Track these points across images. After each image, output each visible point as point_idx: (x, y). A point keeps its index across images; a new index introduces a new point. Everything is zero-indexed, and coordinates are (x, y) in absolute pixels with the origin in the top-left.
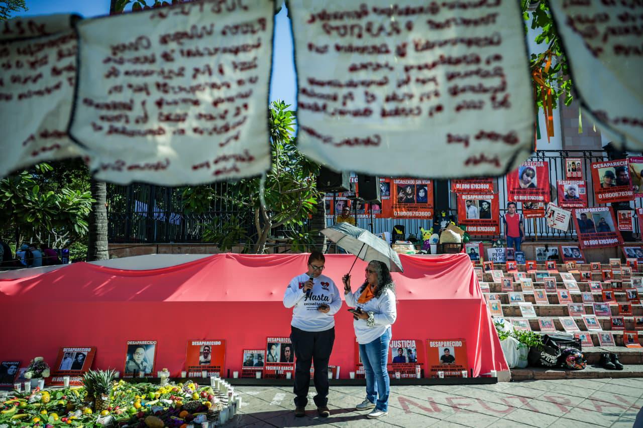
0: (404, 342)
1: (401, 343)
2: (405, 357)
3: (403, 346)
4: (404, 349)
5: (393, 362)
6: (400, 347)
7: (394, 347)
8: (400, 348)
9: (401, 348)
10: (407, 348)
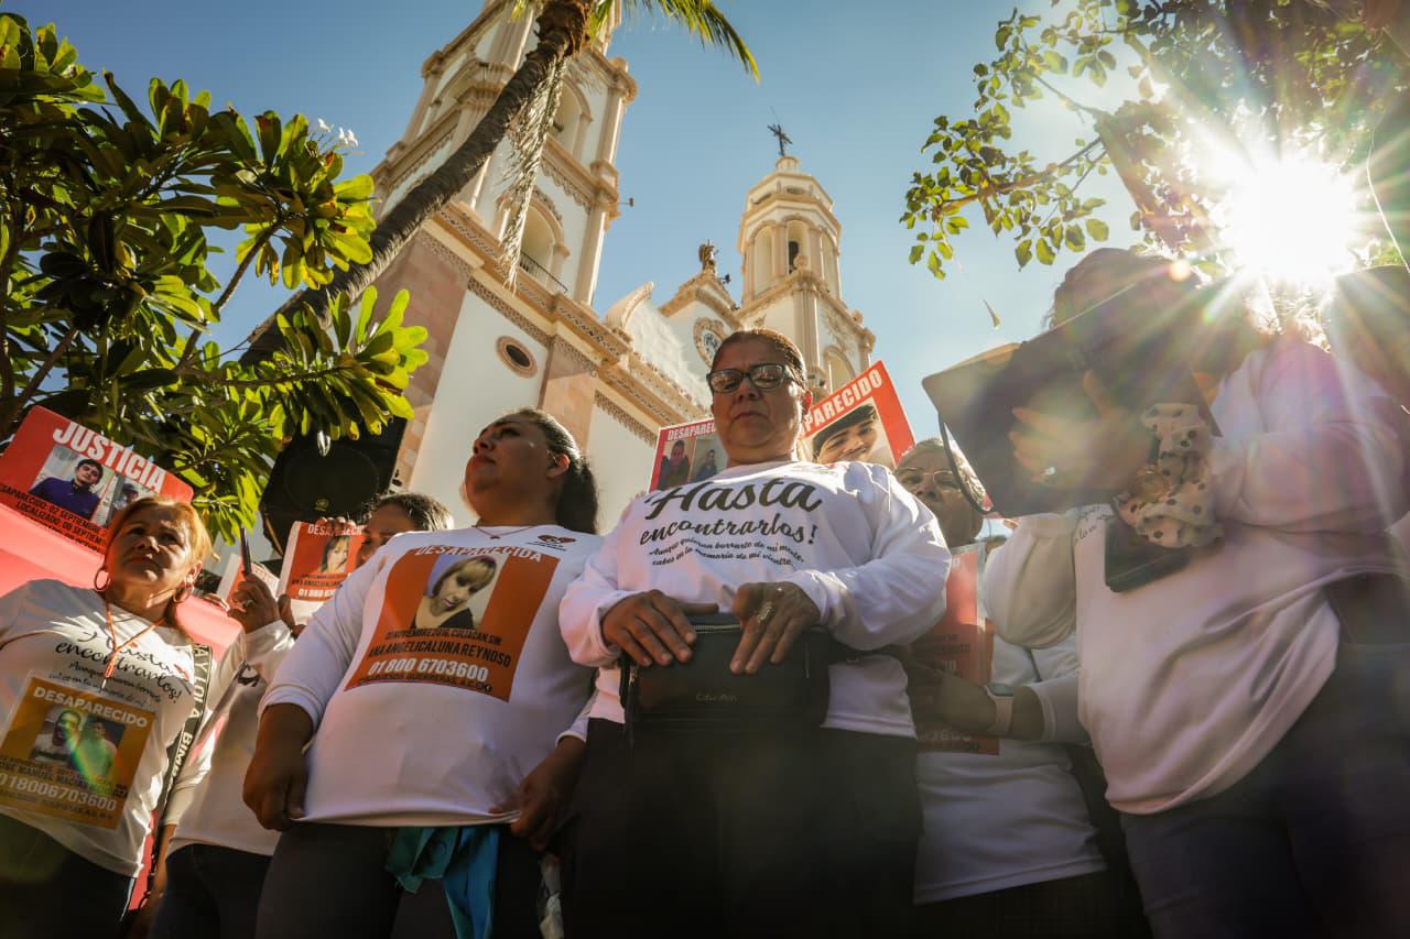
0: (120, 454)
1: (108, 450)
2: (97, 501)
3: (109, 462)
4: (107, 472)
5: (33, 492)
6: (98, 457)
7: (68, 445)
8: (91, 462)
9: (98, 465)
10: (121, 476)
